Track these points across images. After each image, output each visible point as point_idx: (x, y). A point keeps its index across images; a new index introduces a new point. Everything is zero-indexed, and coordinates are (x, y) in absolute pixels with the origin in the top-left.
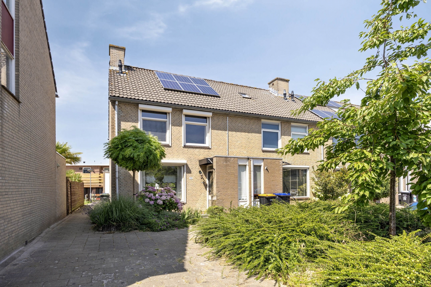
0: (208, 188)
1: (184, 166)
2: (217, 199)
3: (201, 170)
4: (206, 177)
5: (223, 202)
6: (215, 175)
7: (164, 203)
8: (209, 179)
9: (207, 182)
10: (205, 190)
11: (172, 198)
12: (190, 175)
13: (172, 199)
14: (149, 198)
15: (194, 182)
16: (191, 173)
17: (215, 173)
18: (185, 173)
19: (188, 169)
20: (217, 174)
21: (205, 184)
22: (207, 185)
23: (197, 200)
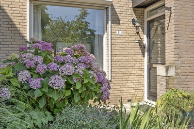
0: (146, 54)
1: (107, 8)
2: (177, 75)
3: (136, 18)
4: (143, 32)
5: (187, 80)
6: (172, 21)
7: (68, 85)
8: (149, 36)
9: (145, 41)
10: (141, 56)
11: (89, 69)
12: (117, 26)
13: (90, 72)
14: (30, 70)
15: (124, 41)
16: (119, 24)
17: (170, 17)
18: (110, 22)
19: (114, 14)
20: (176, 17)
21: (141, 44)
22: (145, 48)
23: (129, 75)
